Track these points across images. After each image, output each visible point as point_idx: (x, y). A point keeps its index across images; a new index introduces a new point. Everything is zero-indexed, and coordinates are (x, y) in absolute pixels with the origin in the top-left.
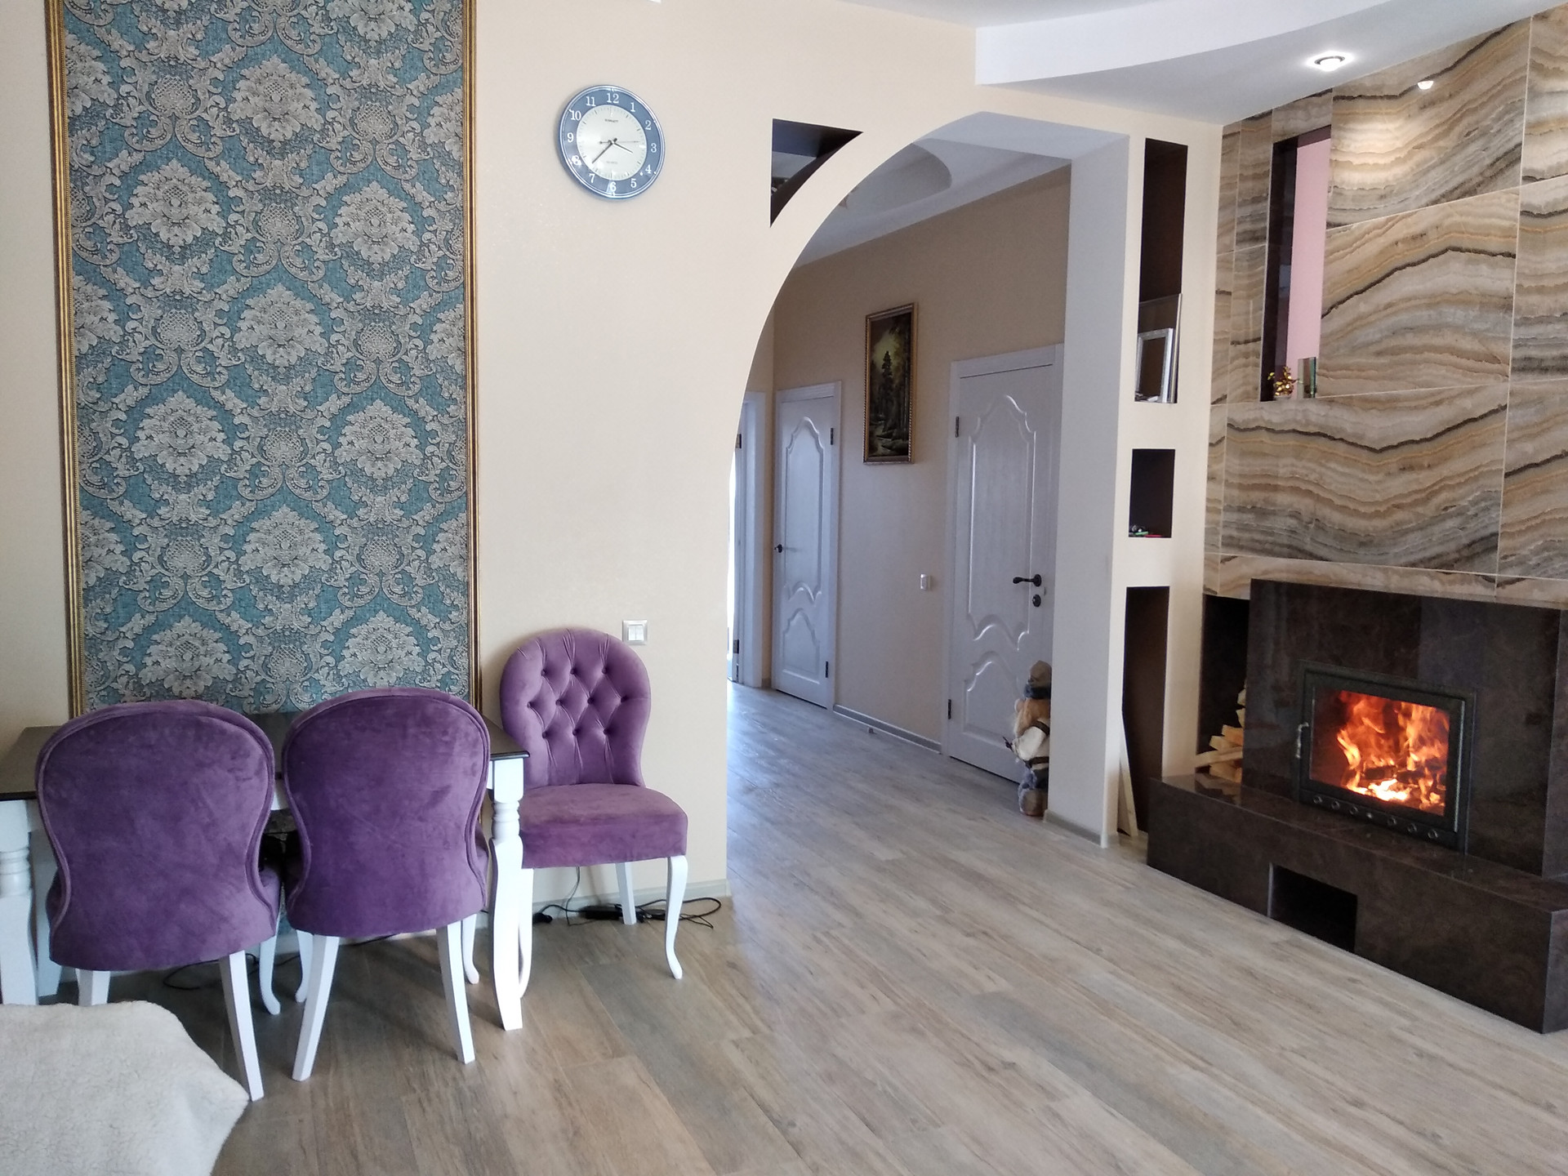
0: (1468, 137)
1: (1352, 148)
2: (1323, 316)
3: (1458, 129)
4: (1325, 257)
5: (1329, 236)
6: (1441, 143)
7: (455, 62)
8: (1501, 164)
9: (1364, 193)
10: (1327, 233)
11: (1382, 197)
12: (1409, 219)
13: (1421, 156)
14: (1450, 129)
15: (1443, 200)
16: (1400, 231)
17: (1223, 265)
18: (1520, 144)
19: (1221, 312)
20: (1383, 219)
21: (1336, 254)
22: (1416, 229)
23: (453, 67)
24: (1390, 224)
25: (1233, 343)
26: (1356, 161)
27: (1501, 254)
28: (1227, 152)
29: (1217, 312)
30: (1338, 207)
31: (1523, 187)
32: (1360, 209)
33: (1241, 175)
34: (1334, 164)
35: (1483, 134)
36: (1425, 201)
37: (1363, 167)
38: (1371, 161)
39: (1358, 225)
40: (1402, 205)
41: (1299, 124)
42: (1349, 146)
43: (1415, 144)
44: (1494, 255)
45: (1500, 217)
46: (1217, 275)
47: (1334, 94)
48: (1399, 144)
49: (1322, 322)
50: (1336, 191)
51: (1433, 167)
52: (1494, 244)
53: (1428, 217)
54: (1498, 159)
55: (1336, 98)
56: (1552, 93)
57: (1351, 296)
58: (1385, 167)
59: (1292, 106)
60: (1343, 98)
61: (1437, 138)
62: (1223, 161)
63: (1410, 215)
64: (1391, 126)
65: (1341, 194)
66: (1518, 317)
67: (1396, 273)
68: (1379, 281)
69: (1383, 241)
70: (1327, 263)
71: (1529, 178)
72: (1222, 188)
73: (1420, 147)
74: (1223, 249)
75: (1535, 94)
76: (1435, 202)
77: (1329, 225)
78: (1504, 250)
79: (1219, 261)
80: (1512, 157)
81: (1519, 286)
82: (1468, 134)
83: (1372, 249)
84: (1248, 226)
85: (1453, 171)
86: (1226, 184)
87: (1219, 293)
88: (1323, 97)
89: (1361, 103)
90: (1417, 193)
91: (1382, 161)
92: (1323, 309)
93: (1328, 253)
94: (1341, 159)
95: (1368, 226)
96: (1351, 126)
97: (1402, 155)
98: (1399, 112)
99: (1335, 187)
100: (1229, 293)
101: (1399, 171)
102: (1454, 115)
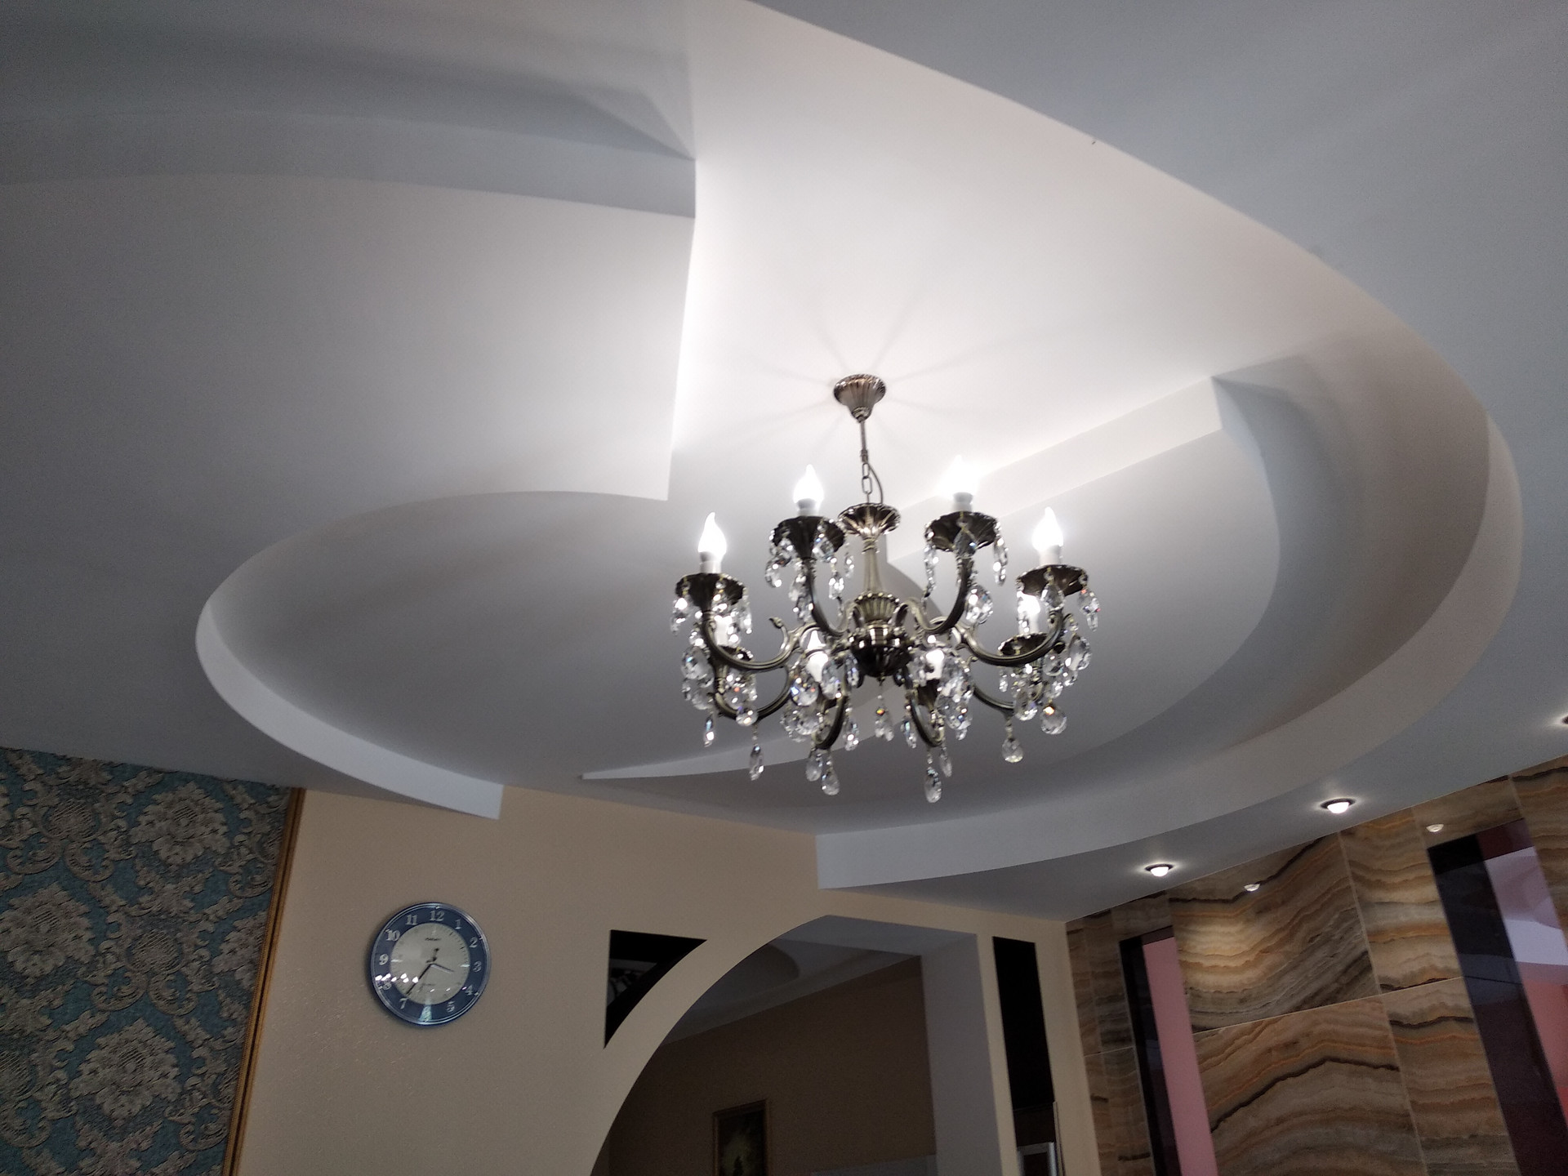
0: (1313, 943)
1: (1198, 949)
2: (1212, 1130)
3: (1300, 935)
4: (1199, 1063)
5: (1197, 1040)
6: (1287, 948)
7: (264, 884)
8: (1354, 972)
9: (1221, 996)
10: (1194, 1036)
11: (1242, 1001)
12: (1276, 1026)
13: (1270, 960)
14: (1291, 935)
15: (1306, 1006)
16: (1269, 1038)
17: (1092, 1067)
18: (1366, 953)
19: (1101, 1122)
20: (1249, 1024)
21: (1209, 1061)
22: (1288, 1036)
23: (261, 889)
24: (1257, 1030)
25: (1120, 1158)
26: (1207, 963)
27: (1383, 1066)
28: (1074, 948)
29: (1096, 1121)
30: (1197, 1010)
31: (1382, 995)
32: (1222, 1013)
33: (1093, 972)
34: (1185, 965)
35: (1327, 940)
36: (1287, 1006)
37: (1213, 969)
38: (1222, 963)
39: (1228, 1030)
40: (1264, 1010)
41: (1139, 923)
42: (1195, 947)
43: (1261, 948)
44: (1376, 1067)
45: (1370, 1026)
46: (1089, 1081)
47: (1168, 896)
48: (1245, 947)
49: (1213, 1137)
50: (1194, 994)
51: (1285, 972)
52: (1373, 1056)
53: (1296, 1024)
54: (1349, 966)
55: (1171, 900)
56: (1382, 904)
57: (1235, 1110)
58: (1236, 970)
59: (1130, 906)
60: (1178, 900)
61: (1281, 943)
62: (1072, 957)
63: (1275, 1021)
64: (1233, 929)
65: (1199, 996)
66: (1424, 1139)
67: (1279, 1084)
68: (1263, 1092)
69: (1254, 1049)
70: (1202, 1071)
71: (1387, 987)
72: (1076, 985)
73: (1266, 951)
74: (1087, 1050)
75: (1366, 905)
76: (1298, 1008)
77: (1195, 1028)
78: (1384, 1063)
79: (1088, 1063)
80: (1361, 966)
81: (1413, 1103)
82: (1312, 940)
83: (1245, 1056)
84: (1109, 1026)
85: (1306, 977)
86: (1079, 981)
87: (1095, 1099)
88: (1158, 899)
89: (1197, 906)
90: (1278, 998)
91: (1232, 964)
92: (1210, 1123)
93: (1202, 1059)
94: (1191, 960)
95: (1234, 1031)
96: (1192, 928)
97: (1251, 958)
98: (1238, 915)
99: (1191, 988)
100: (1105, 1100)
101: (1251, 974)
102: (1293, 920)
